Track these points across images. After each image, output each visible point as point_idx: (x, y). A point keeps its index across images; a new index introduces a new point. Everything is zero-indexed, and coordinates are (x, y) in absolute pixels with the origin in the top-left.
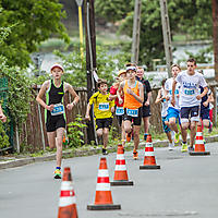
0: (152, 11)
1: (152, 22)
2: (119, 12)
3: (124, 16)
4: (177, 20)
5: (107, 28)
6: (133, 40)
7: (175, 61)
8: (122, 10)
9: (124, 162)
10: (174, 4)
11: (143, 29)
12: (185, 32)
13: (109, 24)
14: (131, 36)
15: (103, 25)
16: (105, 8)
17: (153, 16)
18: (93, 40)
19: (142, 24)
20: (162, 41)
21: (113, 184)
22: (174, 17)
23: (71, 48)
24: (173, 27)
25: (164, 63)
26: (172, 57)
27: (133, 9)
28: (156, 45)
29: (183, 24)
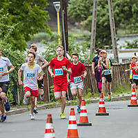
0: (104, 15)
1: (103, 22)
2: (82, 16)
3: (86, 18)
4: (120, 21)
5: (75, 26)
6: (92, 34)
7: (118, 47)
8: (85, 15)
9: (85, 111)
10: (118, 11)
11: (98, 26)
12: (125, 28)
13: (77, 24)
14: (90, 31)
15: (73, 24)
16: (74, 13)
17: (104, 18)
18: (66, 34)
19: (97, 24)
20: (110, 34)
22: (118, 19)
24: (117, 25)
25: (111, 48)
26: (116, 44)
27: (92, 14)
28: (106, 37)
29: (123, 23)
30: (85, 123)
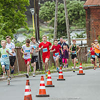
0: (62, 17)
1: (62, 22)
2: (49, 17)
3: (51, 19)
4: (72, 21)
5: (44, 24)
6: (54, 29)
8: (50, 17)
9: (50, 78)
10: (71, 14)
11: (58, 24)
12: (75, 25)
13: (45, 22)
15: (42, 23)
17: (62, 19)
18: (38, 29)
19: (58, 23)
20: (66, 29)
21: (46, 86)
22: (71, 19)
23: (30, 32)
24: (70, 23)
25: (67, 38)
26: (70, 35)
27: (54, 16)
28: (63, 31)
29: (74, 22)
30: (50, 85)
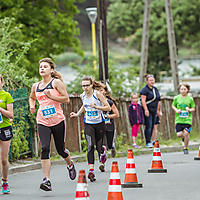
0: (159, 28)
1: (159, 38)
2: (128, 29)
3: (133, 33)
4: (182, 36)
5: (117, 43)
6: (142, 55)
8: (132, 27)
9: (133, 166)
10: (179, 22)
11: (151, 44)
12: (189, 47)
13: (120, 40)
14: (140, 50)
15: (114, 41)
16: (117, 25)
17: (160, 32)
20: (168, 55)
21: (124, 186)
22: (179, 33)
23: (85, 61)
24: (178, 42)
25: (170, 75)
26: (177, 70)
27: (142, 26)
28: (163, 59)
29: (188, 40)
